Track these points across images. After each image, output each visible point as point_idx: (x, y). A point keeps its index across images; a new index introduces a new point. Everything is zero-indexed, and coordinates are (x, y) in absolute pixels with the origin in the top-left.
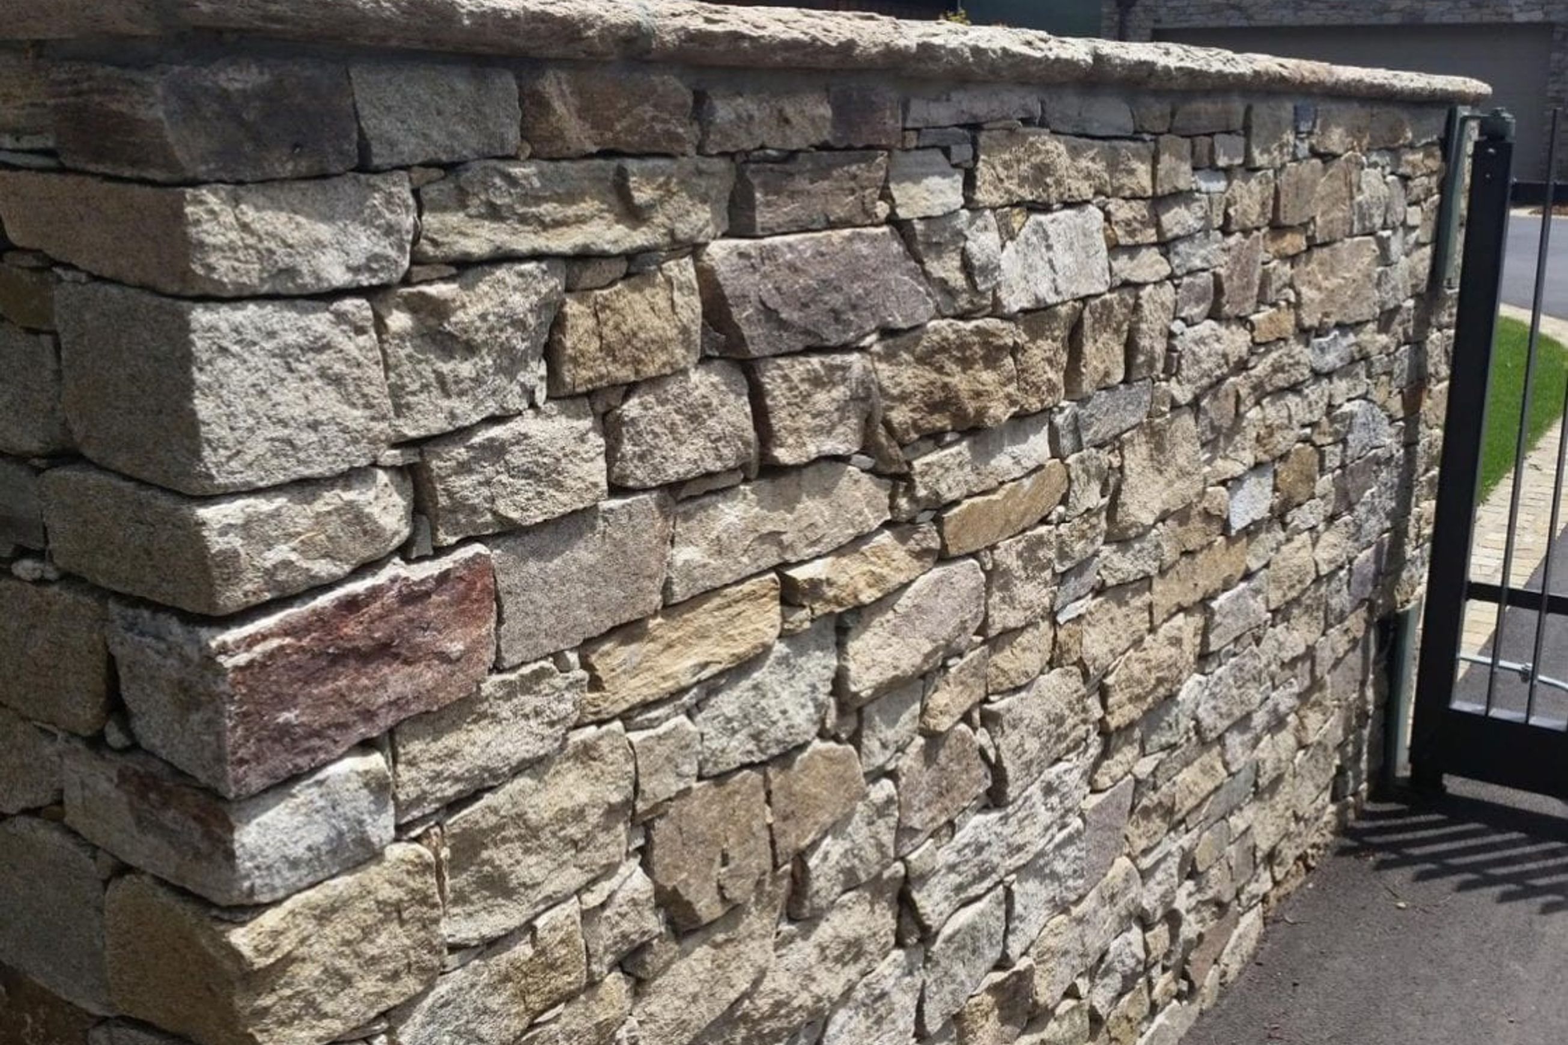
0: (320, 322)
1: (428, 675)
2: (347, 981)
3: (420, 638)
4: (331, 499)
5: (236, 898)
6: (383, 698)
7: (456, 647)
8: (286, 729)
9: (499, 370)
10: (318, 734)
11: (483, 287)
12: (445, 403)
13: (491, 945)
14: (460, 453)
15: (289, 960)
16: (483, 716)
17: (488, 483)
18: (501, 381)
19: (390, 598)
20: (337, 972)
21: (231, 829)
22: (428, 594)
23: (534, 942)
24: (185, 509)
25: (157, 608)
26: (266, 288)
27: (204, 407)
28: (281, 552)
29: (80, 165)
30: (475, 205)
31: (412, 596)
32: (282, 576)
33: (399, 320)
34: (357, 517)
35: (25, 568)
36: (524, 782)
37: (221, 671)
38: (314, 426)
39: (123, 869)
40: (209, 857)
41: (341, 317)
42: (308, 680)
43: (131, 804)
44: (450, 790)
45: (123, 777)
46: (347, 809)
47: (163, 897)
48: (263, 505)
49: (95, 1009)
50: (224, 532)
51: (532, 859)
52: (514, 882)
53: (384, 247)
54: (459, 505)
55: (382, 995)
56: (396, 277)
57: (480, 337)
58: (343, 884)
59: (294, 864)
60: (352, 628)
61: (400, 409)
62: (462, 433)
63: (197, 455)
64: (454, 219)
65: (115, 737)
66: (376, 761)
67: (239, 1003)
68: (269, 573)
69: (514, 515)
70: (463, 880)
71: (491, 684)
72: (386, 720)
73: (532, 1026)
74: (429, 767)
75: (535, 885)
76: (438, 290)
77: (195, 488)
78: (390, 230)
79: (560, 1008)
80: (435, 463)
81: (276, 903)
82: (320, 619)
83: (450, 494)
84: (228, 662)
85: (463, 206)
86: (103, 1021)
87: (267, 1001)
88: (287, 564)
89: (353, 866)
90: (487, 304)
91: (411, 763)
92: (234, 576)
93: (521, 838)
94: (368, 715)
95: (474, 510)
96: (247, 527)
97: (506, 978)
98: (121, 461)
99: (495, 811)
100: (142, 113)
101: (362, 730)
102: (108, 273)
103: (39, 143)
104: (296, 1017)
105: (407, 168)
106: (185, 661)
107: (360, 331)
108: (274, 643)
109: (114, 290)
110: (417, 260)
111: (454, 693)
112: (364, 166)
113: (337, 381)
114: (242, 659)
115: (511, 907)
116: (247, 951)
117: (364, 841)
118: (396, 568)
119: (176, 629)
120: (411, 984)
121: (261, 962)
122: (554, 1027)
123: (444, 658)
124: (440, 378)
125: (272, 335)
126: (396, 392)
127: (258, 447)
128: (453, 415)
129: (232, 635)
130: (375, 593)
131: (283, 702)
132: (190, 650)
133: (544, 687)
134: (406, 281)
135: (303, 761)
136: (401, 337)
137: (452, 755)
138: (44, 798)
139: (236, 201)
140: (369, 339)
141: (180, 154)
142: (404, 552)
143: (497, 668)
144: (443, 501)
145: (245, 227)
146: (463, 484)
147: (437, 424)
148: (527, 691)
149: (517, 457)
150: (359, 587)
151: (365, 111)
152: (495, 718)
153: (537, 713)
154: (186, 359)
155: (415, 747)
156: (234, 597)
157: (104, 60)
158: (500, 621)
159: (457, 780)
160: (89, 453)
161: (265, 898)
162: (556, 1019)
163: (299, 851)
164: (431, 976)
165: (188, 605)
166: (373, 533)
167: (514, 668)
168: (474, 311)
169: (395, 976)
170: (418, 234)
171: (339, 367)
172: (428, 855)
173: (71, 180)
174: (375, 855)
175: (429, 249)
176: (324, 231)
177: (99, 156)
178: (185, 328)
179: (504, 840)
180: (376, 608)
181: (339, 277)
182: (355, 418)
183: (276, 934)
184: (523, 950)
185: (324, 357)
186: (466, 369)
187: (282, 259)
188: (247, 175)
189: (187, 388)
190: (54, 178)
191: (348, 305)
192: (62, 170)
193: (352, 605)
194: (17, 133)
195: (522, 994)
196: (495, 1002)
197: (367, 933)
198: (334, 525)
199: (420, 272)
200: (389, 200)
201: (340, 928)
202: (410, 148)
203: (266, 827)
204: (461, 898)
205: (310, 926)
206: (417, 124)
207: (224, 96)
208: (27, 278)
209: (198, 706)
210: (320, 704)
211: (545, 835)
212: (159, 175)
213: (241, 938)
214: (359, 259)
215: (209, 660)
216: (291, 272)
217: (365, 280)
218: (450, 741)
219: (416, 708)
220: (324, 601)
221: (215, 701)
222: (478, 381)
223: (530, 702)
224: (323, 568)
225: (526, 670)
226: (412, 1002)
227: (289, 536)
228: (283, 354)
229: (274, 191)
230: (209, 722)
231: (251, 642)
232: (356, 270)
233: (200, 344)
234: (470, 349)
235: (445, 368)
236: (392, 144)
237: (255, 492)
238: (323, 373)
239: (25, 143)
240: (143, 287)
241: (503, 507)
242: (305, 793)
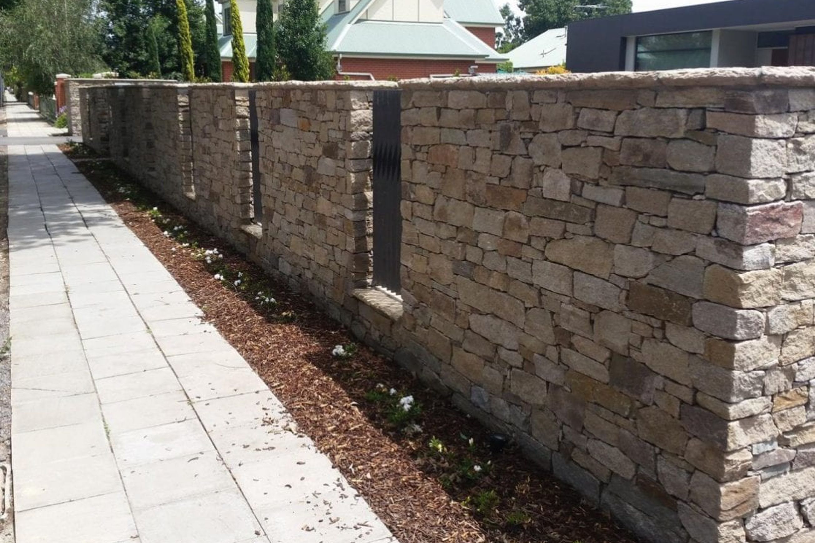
0: (775, 144)
1: (786, 229)
2: (760, 295)
3: (786, 220)
4: (773, 183)
5: (741, 268)
6: (776, 231)
7: (792, 224)
8: (756, 232)
9: (811, 159)
10: (762, 235)
11: (809, 139)
12: (798, 165)
13: (791, 302)
14: (799, 178)
15: (749, 284)
16: (796, 244)
17: (804, 186)
18: (811, 162)
19: (781, 208)
20: (758, 292)
21: (742, 251)
22: (788, 209)
23: (801, 306)
24: (745, 180)
25: (731, 203)
26: (767, 136)
27: (752, 159)
28: (761, 193)
29: (730, 110)
30: (810, 120)
31: (785, 209)
32: (761, 198)
33: (791, 145)
34: (777, 188)
35: (698, 197)
36: (803, 263)
37: (747, 216)
38: (771, 166)
39: (711, 263)
40: (736, 258)
41: (779, 144)
42: (763, 222)
43: (717, 248)
44: (787, 259)
45: (716, 242)
46: (766, 254)
47: (722, 268)
48: (760, 182)
49: (697, 297)
50: (753, 186)
51: (803, 284)
52: (798, 288)
53: (790, 129)
54: (797, 190)
55: (767, 302)
56: (791, 135)
57: (808, 151)
58: (762, 272)
59: (754, 263)
60: (772, 213)
61: (789, 166)
62: (800, 173)
63: (749, 169)
64: (805, 123)
65: (714, 234)
66: (773, 246)
67: (739, 290)
68: (759, 197)
69: (810, 195)
70: (786, 283)
71: (798, 236)
72: (776, 237)
73: (797, 328)
74: (783, 252)
75: (803, 291)
76: (800, 139)
77: (748, 176)
78: (792, 125)
79: (805, 327)
80: (793, 179)
81: (749, 271)
82: (766, 210)
83: (796, 187)
84: (749, 214)
85: (807, 120)
86: (698, 301)
87: (744, 292)
88: (762, 195)
89: (765, 269)
90: (810, 143)
91: (779, 249)
92: (752, 196)
93: (801, 277)
94: (772, 234)
95: (800, 192)
96: (756, 186)
97: (793, 312)
98: (730, 172)
99: (796, 268)
100: (750, 100)
101: (770, 238)
102: (733, 132)
103: (720, 106)
104: (749, 298)
105: (796, 112)
106: (739, 213)
107: (783, 147)
108: (757, 212)
109: (735, 136)
110: (796, 133)
111: (790, 235)
112: (789, 112)
113: (777, 157)
114: (752, 214)
115: (796, 294)
116: (743, 279)
117: (768, 263)
118: (782, 202)
119: (737, 207)
120: (772, 303)
121: (745, 282)
122: (802, 331)
123: (790, 226)
124: (797, 160)
125: (766, 146)
126: (788, 161)
127: (761, 169)
128: (799, 168)
129: (750, 208)
130: (778, 206)
131: (757, 226)
132: (741, 212)
133: (811, 241)
134: (793, 137)
135: (759, 241)
136: (790, 149)
137: (788, 250)
138: (689, 250)
139: (764, 118)
140: (784, 149)
141: (756, 109)
142: (783, 199)
143: (800, 233)
144: (794, 188)
145: (765, 123)
146: (799, 185)
147: (795, 170)
148: (806, 241)
149: (811, 181)
150: (775, 204)
151: (790, 100)
152: (798, 245)
153: (808, 247)
154: (750, 149)
155: (780, 246)
156: (752, 200)
157: (741, 90)
158: (803, 221)
159: (789, 257)
160: (720, 171)
161: (747, 269)
162: (804, 329)
163: (755, 260)
164: (778, 303)
165: (741, 202)
166: (779, 192)
167: (804, 234)
168: (807, 144)
169: (769, 299)
170: (797, 126)
171: (778, 154)
172: (781, 272)
173: (727, 114)
174: (768, 268)
175: (799, 130)
176: (779, 125)
177: (736, 109)
178: (751, 143)
179: (797, 277)
180: (777, 210)
181: (780, 135)
182: (780, 166)
183: (749, 277)
184: (797, 307)
185: (776, 152)
186: (803, 158)
187: (771, 130)
188: (766, 113)
189: (750, 156)
190: (723, 114)
191: (781, 141)
192: (725, 112)
193: (773, 208)
194: (714, 104)
195: (796, 318)
196: (790, 317)
197: (766, 285)
198: (772, 189)
199: (797, 135)
200: (793, 118)
201: (761, 282)
202: (799, 107)
203: (749, 253)
204: (785, 288)
205: (755, 279)
206: (800, 102)
207: (764, 97)
208: (710, 134)
209: (740, 223)
210: (763, 229)
211: (807, 279)
212: (750, 112)
213: (742, 276)
214: (785, 131)
215: (745, 213)
216: (772, 133)
217: (785, 136)
218: (788, 247)
219: (782, 236)
220: (768, 206)
221: (744, 222)
222: (806, 161)
223: (807, 244)
224: (769, 198)
225: (807, 235)
226: (772, 307)
227: (764, 189)
228: (768, 150)
229: (771, 117)
230: (742, 227)
231: (754, 211)
232: (783, 133)
233: (754, 147)
234: (805, 154)
235: (799, 157)
236: (795, 106)
237: (758, 178)
238: (775, 155)
239: (716, 106)
240: (742, 135)
241: (808, 193)
242: (757, 248)
